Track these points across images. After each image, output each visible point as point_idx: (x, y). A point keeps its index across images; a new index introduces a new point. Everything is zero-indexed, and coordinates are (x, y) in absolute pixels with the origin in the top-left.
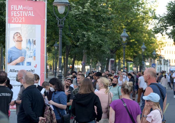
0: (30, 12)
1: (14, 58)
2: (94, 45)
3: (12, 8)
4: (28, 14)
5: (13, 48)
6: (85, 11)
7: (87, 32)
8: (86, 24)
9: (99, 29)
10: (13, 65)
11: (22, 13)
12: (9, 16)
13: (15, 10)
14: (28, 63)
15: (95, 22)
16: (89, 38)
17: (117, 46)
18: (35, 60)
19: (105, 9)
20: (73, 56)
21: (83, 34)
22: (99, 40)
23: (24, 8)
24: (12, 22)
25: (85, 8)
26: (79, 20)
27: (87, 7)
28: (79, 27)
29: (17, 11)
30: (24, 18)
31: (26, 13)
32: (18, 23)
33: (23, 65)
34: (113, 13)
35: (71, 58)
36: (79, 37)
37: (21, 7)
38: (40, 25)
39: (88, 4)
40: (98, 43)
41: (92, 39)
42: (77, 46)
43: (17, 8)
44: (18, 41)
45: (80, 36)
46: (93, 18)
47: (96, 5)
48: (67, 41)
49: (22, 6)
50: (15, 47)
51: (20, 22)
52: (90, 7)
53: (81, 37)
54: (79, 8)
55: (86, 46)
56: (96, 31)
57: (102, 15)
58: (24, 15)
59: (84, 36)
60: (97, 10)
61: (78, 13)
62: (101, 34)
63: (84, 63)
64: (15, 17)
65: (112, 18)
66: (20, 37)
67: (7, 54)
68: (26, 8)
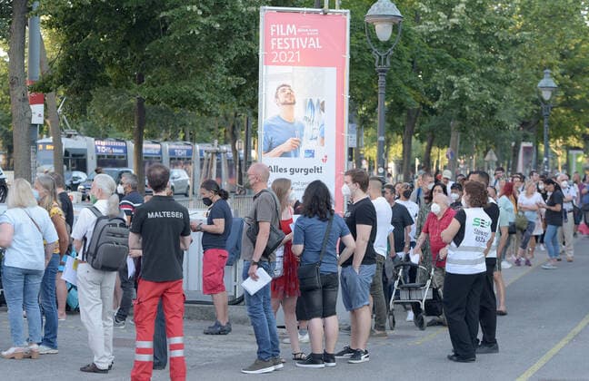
0: (312, 39)
1: (276, 140)
2: (476, 109)
3: (273, 30)
4: (308, 44)
5: (274, 119)
6: (455, 25)
7: (458, 76)
8: (457, 56)
9: (489, 69)
10: (274, 156)
11: (295, 41)
12: (267, 47)
13: (280, 37)
14: (308, 151)
15: (480, 51)
16: (464, 91)
17: (536, 112)
18: (323, 145)
19: (505, 19)
20: (428, 135)
21: (449, 81)
22: (488, 95)
23: (299, 30)
24: (274, 61)
25: (454, 17)
26: (438, 47)
27: (458, 13)
28: (439, 63)
29: (284, 37)
30: (298, 52)
31: (304, 40)
32: (287, 64)
33: (296, 156)
34: (525, 28)
35: (422, 141)
36: (438, 88)
37: (291, 29)
38: (335, 69)
39: (460, 8)
40: (486, 103)
41: (472, 95)
42: (433, 112)
43: (285, 31)
44: (285, 104)
45: (441, 85)
46: (474, 41)
47: (481, 8)
48: (408, 100)
49: (294, 26)
50: (279, 117)
51: (290, 61)
52: (467, 13)
53: (443, 90)
54: (439, 17)
55: (456, 111)
56: (482, 74)
57: (496, 34)
58: (298, 47)
59: (450, 85)
60: (485, 22)
61: (436, 28)
62: (495, 81)
63: (451, 153)
64: (279, 51)
65: (523, 41)
66: (290, 95)
67: (261, 132)
68: (304, 30)
